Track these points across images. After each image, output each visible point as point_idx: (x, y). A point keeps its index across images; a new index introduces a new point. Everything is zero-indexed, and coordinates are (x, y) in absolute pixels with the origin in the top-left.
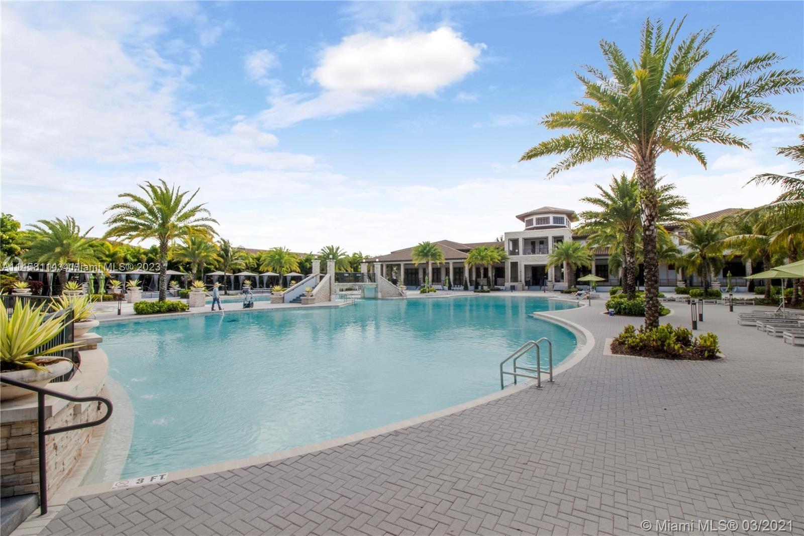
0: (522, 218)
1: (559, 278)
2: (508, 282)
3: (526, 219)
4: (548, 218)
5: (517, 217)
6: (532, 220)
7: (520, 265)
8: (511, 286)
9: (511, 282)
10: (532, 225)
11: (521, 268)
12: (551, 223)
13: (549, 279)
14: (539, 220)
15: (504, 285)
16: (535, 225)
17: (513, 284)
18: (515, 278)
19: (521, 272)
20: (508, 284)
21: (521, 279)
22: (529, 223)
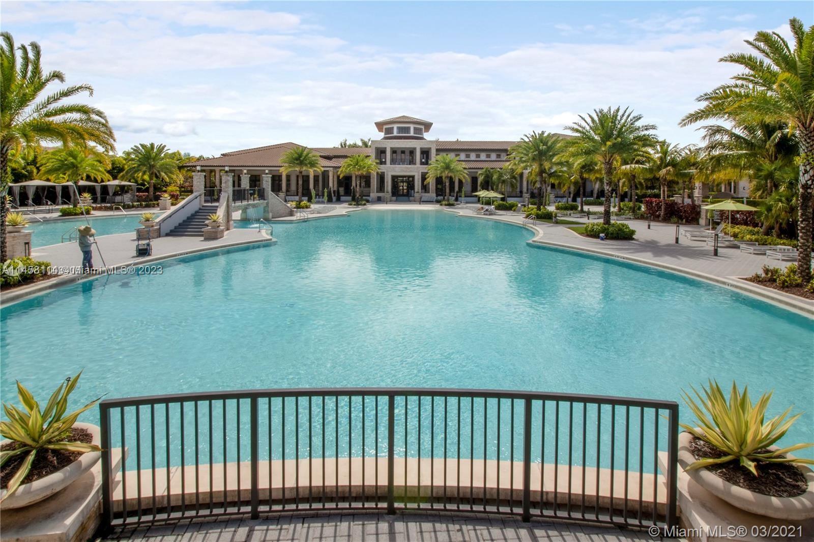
0: (380, 125)
1: (425, 188)
2: (373, 192)
3: (385, 127)
4: (409, 128)
5: (375, 123)
6: (392, 128)
7: (387, 175)
8: (378, 197)
9: (377, 192)
10: (393, 133)
11: (387, 178)
12: (412, 134)
13: (416, 190)
14: (400, 130)
15: (369, 196)
16: (395, 133)
17: (380, 194)
18: (381, 188)
19: (387, 182)
20: (374, 195)
21: (387, 190)
22: (389, 131)
